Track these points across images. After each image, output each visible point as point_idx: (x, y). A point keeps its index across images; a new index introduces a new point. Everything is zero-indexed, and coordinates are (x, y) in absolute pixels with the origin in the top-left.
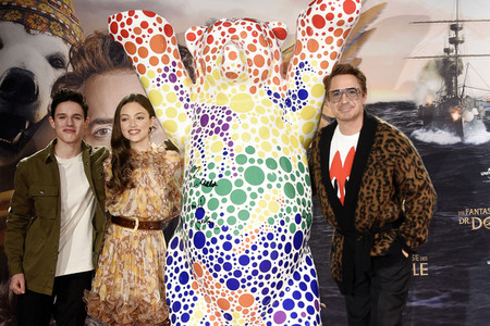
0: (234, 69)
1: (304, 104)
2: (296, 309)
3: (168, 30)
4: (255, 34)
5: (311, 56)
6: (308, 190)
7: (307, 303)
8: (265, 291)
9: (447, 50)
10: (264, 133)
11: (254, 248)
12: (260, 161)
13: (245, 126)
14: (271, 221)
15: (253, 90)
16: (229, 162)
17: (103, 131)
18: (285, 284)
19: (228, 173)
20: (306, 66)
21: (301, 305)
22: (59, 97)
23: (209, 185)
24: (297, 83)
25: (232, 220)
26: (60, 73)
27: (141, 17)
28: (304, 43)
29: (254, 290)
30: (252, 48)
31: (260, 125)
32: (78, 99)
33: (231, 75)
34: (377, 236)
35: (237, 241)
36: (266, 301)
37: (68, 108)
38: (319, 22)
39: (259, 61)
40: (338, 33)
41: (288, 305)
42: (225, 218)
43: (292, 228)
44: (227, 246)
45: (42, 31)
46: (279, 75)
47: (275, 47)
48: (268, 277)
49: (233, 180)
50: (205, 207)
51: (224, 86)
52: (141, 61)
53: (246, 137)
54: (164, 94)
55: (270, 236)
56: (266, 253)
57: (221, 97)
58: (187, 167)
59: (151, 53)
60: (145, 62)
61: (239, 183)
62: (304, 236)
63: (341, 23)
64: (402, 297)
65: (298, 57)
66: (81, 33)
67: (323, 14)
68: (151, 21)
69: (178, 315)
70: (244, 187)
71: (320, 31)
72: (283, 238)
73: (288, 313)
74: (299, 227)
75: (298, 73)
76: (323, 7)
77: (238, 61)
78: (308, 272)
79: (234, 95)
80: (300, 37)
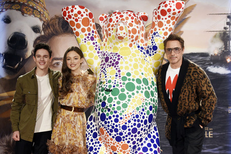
0: (122, 35)
1: (155, 53)
2: (149, 152)
3: (91, 15)
4: (132, 18)
5: (159, 30)
6: (156, 94)
7: (154, 149)
8: (134, 143)
9: (225, 28)
10: (136, 66)
11: (129, 121)
12: (133, 80)
13: (127, 63)
14: (138, 109)
15: (131, 45)
16: (118, 80)
17: (58, 64)
18: (144, 140)
19: (118, 85)
20: (157, 34)
21: (151, 150)
22: (37, 47)
23: (108, 91)
24: (152, 42)
25: (119, 108)
26: (38, 35)
27: (78, 9)
28: (156, 23)
29: (129, 142)
30: (131, 25)
31: (134, 62)
32: (46, 48)
33: (121, 38)
34: (187, 118)
35: (121, 118)
36: (134, 147)
37: (42, 52)
38: (164, 13)
39: (134, 31)
40: (173, 18)
41: (145, 150)
42: (115, 107)
43: (148, 112)
44: (116, 121)
45: (30, 15)
46: (143, 38)
47: (142, 25)
48: (135, 136)
49: (120, 89)
50: (106, 101)
51: (117, 43)
52: (77, 30)
53: (127, 68)
54: (88, 46)
55: (137, 116)
56: (135, 124)
57: (116, 48)
58: (98, 82)
59: (82, 26)
60: (79, 30)
62: (154, 117)
63: (174, 14)
64: (199, 147)
65: (153, 30)
66: (48, 16)
67: (166, 9)
68: (82, 11)
69: (92, 153)
70: (125, 92)
71: (164, 17)
72: (143, 117)
74: (151, 112)
75: (153, 38)
76: (166, 6)
77: (124, 31)
78: (155, 134)
79: (122, 48)
80: (154, 20)
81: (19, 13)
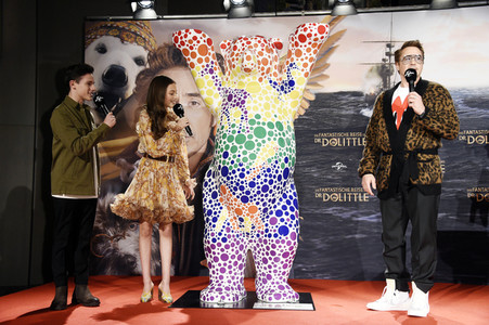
0: (249, 66)
1: (292, 89)
2: (284, 216)
3: (209, 41)
4: (263, 45)
5: (297, 60)
6: (293, 143)
7: (291, 213)
8: (264, 204)
9: (384, 60)
10: (267, 106)
11: (259, 177)
12: (264, 124)
13: (255, 102)
14: (269, 161)
15: (261, 80)
16: (244, 124)
18: (277, 201)
19: (244, 131)
20: (294, 66)
21: (287, 214)
24: (288, 76)
25: (245, 160)
26: (142, 68)
27: (194, 33)
28: (293, 52)
29: (258, 203)
30: (261, 54)
31: (264, 101)
33: (247, 70)
35: (248, 173)
36: (265, 210)
38: (302, 38)
39: (265, 62)
40: (314, 45)
41: (279, 213)
42: (241, 158)
43: (283, 166)
44: (242, 176)
45: (131, 42)
46: (277, 71)
47: (275, 54)
48: (266, 196)
49: (246, 135)
50: (229, 151)
51: (243, 77)
52: (192, 60)
53: (255, 108)
54: (206, 81)
55: (269, 170)
56: (266, 180)
57: (241, 84)
58: (218, 126)
59: (198, 56)
60: (195, 61)
61: (250, 137)
62: (290, 171)
63: (316, 40)
65: (289, 60)
66: (155, 44)
67: (305, 34)
68: (199, 36)
69: (210, 218)
70: (253, 140)
71: (303, 44)
72: (277, 172)
73: (279, 219)
74: (287, 165)
75: (289, 70)
76: (305, 30)
77: (252, 61)
78: (292, 194)
79: (249, 83)
80: (291, 48)
81: (118, 40)
